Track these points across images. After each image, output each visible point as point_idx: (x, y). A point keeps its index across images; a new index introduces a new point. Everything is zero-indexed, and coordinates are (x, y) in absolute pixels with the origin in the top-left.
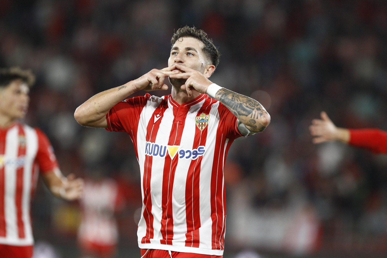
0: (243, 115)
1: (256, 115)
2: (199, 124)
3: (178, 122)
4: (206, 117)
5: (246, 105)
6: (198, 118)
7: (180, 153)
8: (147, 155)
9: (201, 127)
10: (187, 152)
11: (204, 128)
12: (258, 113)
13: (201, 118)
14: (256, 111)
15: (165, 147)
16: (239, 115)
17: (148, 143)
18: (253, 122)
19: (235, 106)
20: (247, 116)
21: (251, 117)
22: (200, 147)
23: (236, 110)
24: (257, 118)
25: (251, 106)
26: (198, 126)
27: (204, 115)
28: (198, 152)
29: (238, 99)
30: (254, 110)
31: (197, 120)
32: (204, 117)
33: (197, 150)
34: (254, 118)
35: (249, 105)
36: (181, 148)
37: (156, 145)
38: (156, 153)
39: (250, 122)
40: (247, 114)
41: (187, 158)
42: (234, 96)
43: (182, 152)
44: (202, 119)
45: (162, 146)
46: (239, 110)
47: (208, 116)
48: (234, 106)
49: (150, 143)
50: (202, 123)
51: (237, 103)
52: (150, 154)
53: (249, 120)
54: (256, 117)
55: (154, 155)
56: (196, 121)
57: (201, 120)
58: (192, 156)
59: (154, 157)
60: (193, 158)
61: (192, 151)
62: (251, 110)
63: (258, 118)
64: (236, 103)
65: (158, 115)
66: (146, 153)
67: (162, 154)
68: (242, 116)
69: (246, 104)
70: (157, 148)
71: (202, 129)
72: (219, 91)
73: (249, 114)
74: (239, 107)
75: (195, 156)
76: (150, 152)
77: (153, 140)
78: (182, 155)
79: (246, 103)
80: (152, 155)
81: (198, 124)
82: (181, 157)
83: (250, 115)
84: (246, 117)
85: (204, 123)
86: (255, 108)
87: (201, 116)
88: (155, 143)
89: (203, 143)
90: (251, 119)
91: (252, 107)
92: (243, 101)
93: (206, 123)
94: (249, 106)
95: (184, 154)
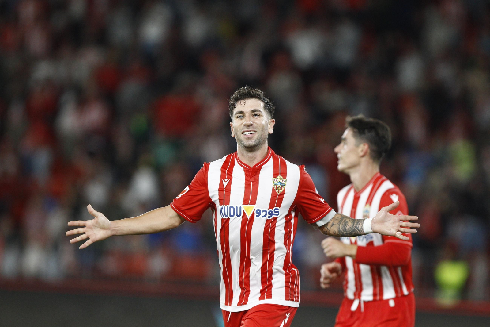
2: (276, 186)
3: (252, 183)
4: (283, 181)
7: (257, 213)
8: (224, 218)
9: (278, 190)
10: (263, 211)
11: (281, 191)
13: (278, 180)
15: (240, 208)
17: (222, 208)
22: (275, 208)
26: (275, 188)
27: (281, 178)
28: (274, 213)
31: (274, 181)
32: (281, 181)
33: (273, 210)
36: (257, 207)
37: (231, 207)
38: (232, 214)
41: (263, 217)
43: (258, 211)
44: (279, 182)
45: (237, 207)
47: (285, 181)
49: (225, 206)
50: (279, 186)
52: (226, 216)
55: (231, 216)
58: (268, 215)
59: (231, 218)
60: (269, 217)
61: (268, 211)
65: (226, 180)
66: (221, 217)
67: (239, 214)
70: (232, 209)
71: (279, 192)
75: (270, 215)
76: (226, 214)
77: (227, 203)
78: (258, 214)
80: (229, 216)
82: (257, 216)
85: (281, 187)
88: (229, 205)
89: (279, 205)
93: (283, 187)
95: (260, 213)
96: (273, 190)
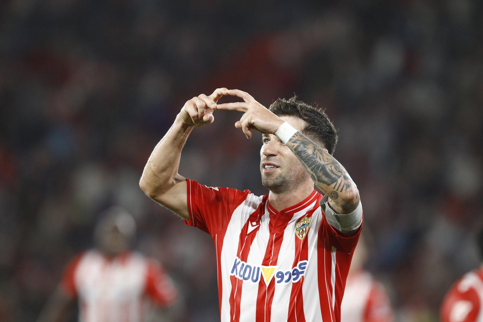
0: (324, 182)
1: (341, 185)
3: (275, 234)
4: (308, 221)
5: (330, 169)
6: (298, 225)
7: (278, 276)
9: (301, 236)
10: (286, 274)
11: (304, 235)
12: (344, 184)
13: (302, 224)
14: (342, 179)
15: (259, 269)
16: (318, 181)
18: (335, 195)
19: (316, 168)
20: (329, 185)
21: (334, 188)
22: (300, 262)
23: (316, 173)
24: (341, 191)
25: (337, 170)
26: (298, 235)
27: (306, 219)
28: (300, 270)
29: (321, 156)
30: (340, 178)
32: (305, 222)
33: (298, 267)
34: (337, 190)
35: (335, 169)
36: (278, 269)
37: (248, 266)
39: (331, 194)
40: (329, 183)
41: (287, 281)
42: (316, 149)
43: (280, 275)
45: (255, 268)
46: (320, 174)
47: (310, 219)
48: (313, 166)
50: (303, 230)
51: (320, 163)
53: (331, 192)
54: (340, 189)
56: (296, 228)
57: (301, 227)
58: (293, 277)
59: (244, 281)
60: (294, 279)
61: (292, 271)
62: (336, 177)
63: (343, 191)
64: (318, 162)
65: (254, 223)
68: (323, 184)
69: (331, 167)
71: (302, 238)
72: (295, 137)
73: (333, 183)
74: (320, 170)
75: (295, 276)
77: (244, 258)
78: (280, 279)
79: (330, 165)
81: (298, 232)
82: (279, 282)
83: (333, 185)
84: (327, 186)
85: (304, 229)
86: (342, 174)
87: (303, 221)
88: (246, 262)
90: (333, 190)
91: (338, 173)
92: (327, 160)
93: (307, 229)
94: (334, 171)
95: (282, 277)
96: (297, 238)
